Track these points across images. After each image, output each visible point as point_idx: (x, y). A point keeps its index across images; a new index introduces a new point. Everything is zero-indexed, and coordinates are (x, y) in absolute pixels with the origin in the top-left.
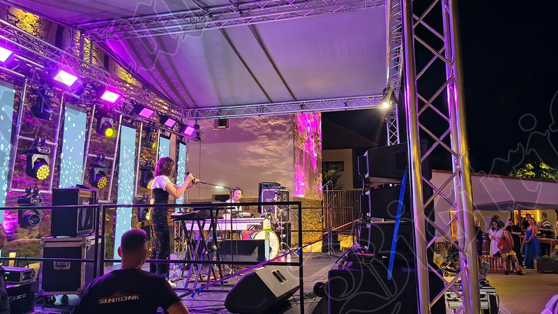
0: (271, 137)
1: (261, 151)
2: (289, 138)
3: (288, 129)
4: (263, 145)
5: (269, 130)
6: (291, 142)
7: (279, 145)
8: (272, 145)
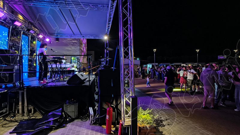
0: (73, 45)
1: (70, 49)
2: (78, 46)
3: (78, 43)
4: (71, 48)
5: (72, 43)
6: (79, 47)
7: (75, 48)
8: (73, 48)
